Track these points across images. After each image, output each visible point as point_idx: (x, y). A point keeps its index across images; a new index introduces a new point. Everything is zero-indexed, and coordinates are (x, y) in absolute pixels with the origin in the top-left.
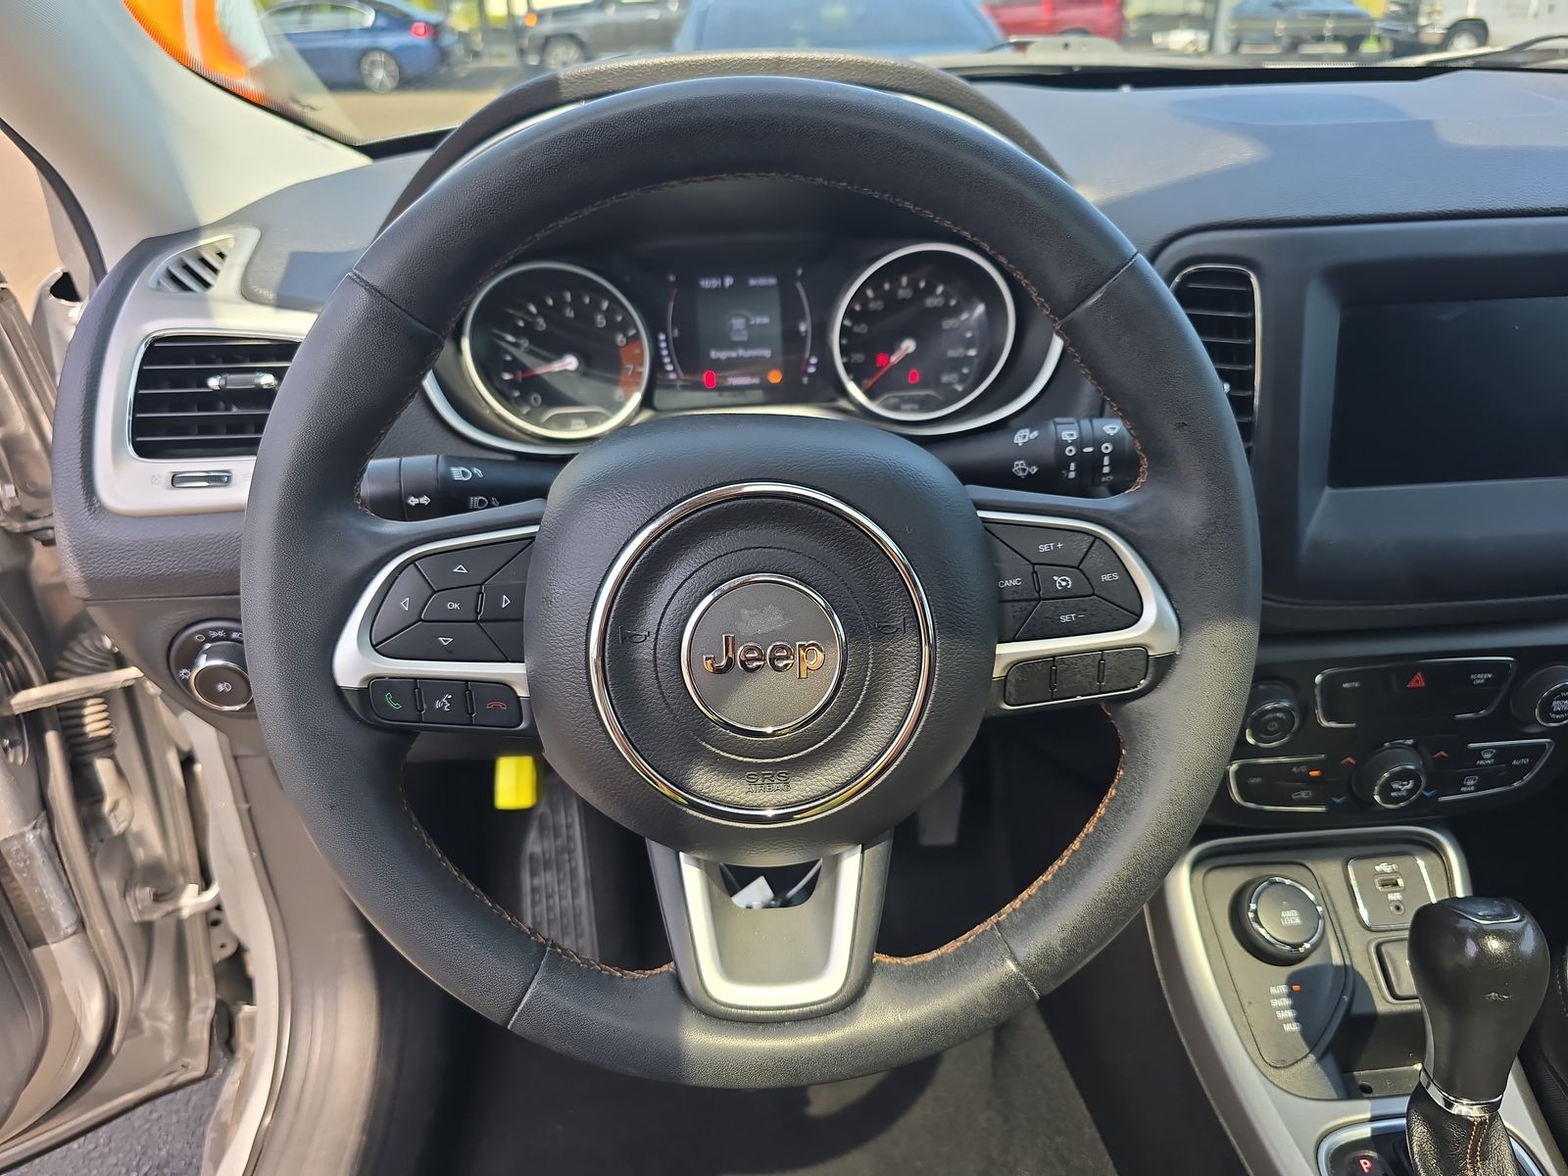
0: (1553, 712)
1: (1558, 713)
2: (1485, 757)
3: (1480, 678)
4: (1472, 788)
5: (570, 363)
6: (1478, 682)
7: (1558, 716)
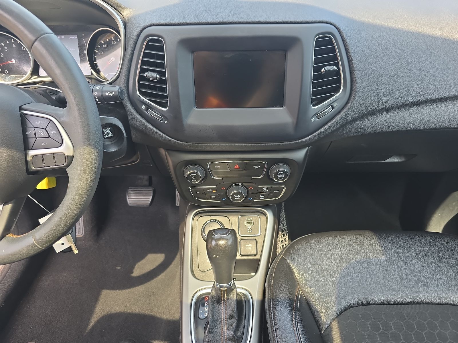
0: (279, 178)
1: (280, 178)
2: (265, 189)
3: (257, 167)
4: (264, 198)
5: (13, 61)
6: (256, 168)
7: (280, 179)
